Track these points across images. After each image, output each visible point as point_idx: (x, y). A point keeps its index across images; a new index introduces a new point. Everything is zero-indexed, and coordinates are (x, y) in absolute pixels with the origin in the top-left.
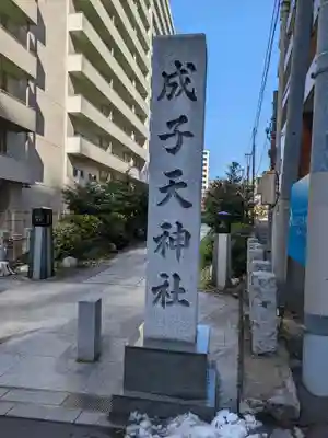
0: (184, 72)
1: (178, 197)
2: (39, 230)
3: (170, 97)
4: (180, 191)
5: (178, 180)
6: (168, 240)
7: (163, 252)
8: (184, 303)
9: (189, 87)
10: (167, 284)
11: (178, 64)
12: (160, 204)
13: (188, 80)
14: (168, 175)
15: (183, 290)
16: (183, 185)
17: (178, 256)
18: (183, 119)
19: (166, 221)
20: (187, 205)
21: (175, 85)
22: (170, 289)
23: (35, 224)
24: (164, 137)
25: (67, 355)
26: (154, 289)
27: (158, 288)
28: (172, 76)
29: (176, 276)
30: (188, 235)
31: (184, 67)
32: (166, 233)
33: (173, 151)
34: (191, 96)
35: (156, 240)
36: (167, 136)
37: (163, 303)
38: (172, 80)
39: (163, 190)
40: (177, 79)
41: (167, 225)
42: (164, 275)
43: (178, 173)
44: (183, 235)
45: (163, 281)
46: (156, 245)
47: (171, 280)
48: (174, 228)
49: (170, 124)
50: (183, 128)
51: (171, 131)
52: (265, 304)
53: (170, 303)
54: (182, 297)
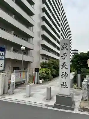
0: (65, 45)
1: (65, 67)
2: (36, 73)
3: (63, 49)
5: (65, 64)
7: (63, 78)
8: (67, 88)
9: (67, 48)
10: (63, 84)
11: (64, 44)
12: (62, 69)
13: (66, 46)
14: (63, 63)
15: (67, 85)
16: (66, 65)
17: (66, 79)
18: (66, 53)
19: (63, 72)
20: (67, 69)
21: (64, 47)
22: (64, 85)
23: (36, 71)
24: (62, 57)
25: (45, 98)
26: (61, 85)
29: (65, 82)
30: (67, 75)
32: (63, 74)
33: (64, 59)
34: (67, 49)
36: (63, 56)
39: (62, 66)
41: (63, 73)
42: (63, 82)
46: (61, 76)
48: (65, 73)
49: (63, 54)
50: (66, 55)
52: (85, 89)
53: (64, 88)
54: (67, 86)
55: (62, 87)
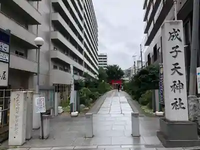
0: (177, 32)
1: (177, 71)
3: (172, 40)
4: (179, 70)
5: (177, 66)
6: (176, 86)
7: (174, 91)
8: (184, 108)
9: (178, 37)
10: (177, 102)
11: (174, 30)
12: (172, 74)
13: (178, 35)
14: (174, 65)
15: (182, 104)
16: (179, 68)
17: (180, 92)
18: (177, 47)
20: (181, 74)
21: (174, 36)
22: (177, 104)
24: (171, 52)
26: (172, 104)
27: (174, 104)
28: (172, 33)
29: (180, 99)
30: (182, 84)
31: (176, 30)
32: (175, 85)
33: (175, 57)
34: (180, 39)
35: (171, 87)
36: (173, 52)
37: (176, 109)
38: (172, 35)
39: (172, 70)
40: (174, 34)
41: (175, 82)
42: (175, 99)
43: (177, 64)
44: (181, 85)
45: (175, 101)
46: (172, 89)
47: (178, 100)
48: (178, 83)
49: (173, 48)
50: (178, 49)
51: (174, 50)
53: (178, 109)
54: (182, 106)
55: (175, 108)
